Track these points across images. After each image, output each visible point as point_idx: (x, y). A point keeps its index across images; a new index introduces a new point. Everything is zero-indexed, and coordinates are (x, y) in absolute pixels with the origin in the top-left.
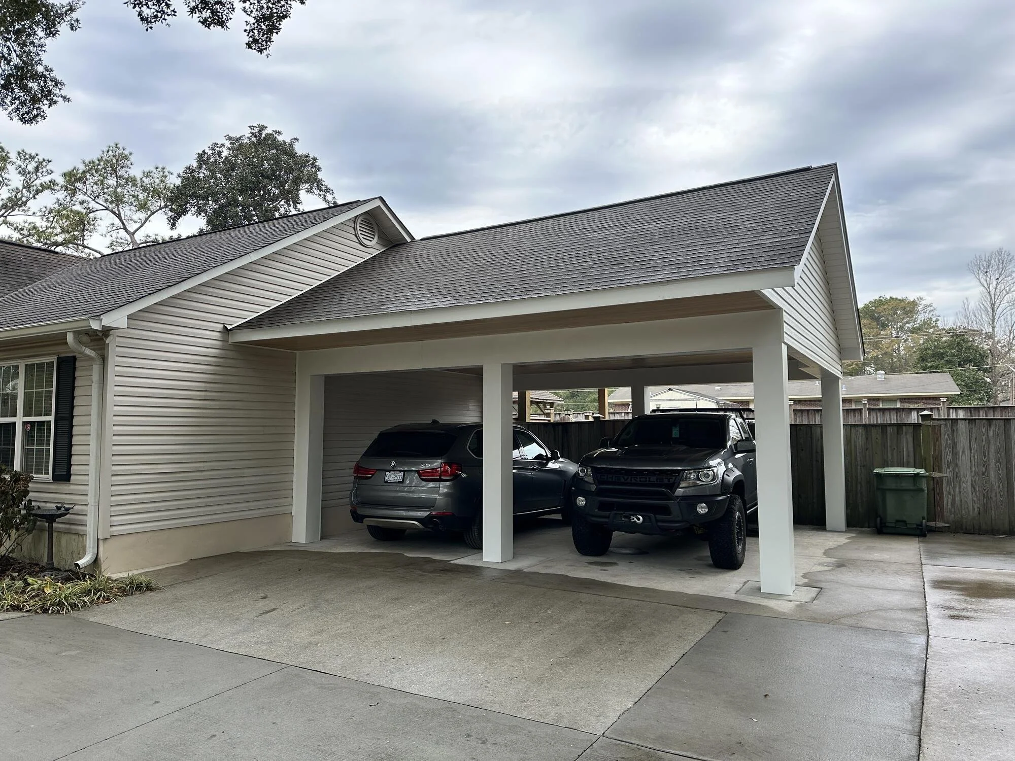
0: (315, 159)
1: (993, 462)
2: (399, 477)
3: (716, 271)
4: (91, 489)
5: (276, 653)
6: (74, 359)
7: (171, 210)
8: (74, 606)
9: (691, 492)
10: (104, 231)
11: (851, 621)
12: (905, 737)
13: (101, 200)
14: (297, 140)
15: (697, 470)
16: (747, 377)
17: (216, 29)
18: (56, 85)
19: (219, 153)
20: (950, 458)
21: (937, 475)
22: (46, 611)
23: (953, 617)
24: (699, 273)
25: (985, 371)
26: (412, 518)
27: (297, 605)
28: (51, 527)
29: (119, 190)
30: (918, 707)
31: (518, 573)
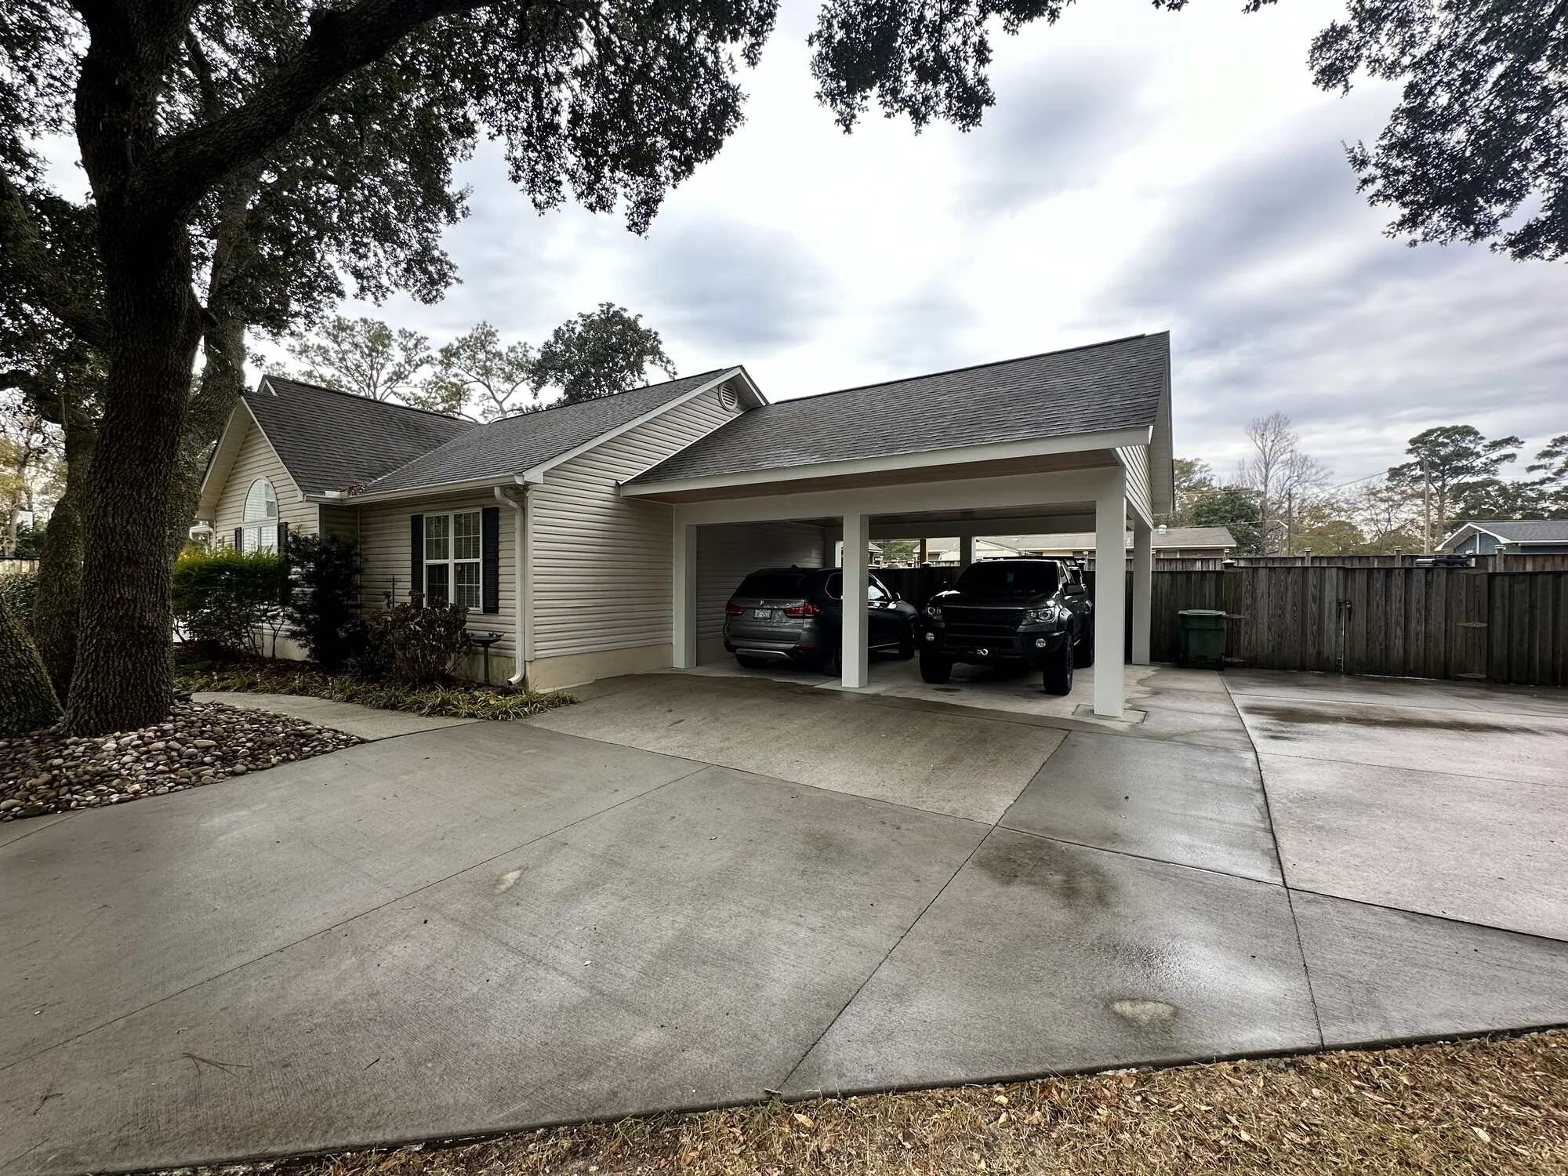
0: (656, 333)
1: (1289, 607)
2: (767, 614)
3: (1073, 431)
4: (518, 620)
5: (698, 754)
6: (497, 510)
7: (533, 381)
8: (517, 715)
9: (1032, 629)
10: (477, 401)
11: (1185, 739)
12: (1260, 834)
13: (473, 373)
14: (640, 316)
15: (1036, 611)
16: (1091, 528)
17: (600, 213)
18: (451, 268)
19: (573, 330)
20: (1249, 601)
21: (1235, 616)
22: (496, 718)
23: (1273, 737)
24: (1058, 432)
25: (1256, 526)
26: (779, 649)
27: (699, 718)
28: (486, 651)
29: (488, 364)
30: (1264, 809)
31: (876, 696)
